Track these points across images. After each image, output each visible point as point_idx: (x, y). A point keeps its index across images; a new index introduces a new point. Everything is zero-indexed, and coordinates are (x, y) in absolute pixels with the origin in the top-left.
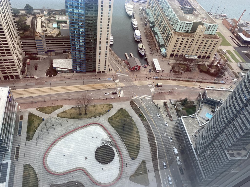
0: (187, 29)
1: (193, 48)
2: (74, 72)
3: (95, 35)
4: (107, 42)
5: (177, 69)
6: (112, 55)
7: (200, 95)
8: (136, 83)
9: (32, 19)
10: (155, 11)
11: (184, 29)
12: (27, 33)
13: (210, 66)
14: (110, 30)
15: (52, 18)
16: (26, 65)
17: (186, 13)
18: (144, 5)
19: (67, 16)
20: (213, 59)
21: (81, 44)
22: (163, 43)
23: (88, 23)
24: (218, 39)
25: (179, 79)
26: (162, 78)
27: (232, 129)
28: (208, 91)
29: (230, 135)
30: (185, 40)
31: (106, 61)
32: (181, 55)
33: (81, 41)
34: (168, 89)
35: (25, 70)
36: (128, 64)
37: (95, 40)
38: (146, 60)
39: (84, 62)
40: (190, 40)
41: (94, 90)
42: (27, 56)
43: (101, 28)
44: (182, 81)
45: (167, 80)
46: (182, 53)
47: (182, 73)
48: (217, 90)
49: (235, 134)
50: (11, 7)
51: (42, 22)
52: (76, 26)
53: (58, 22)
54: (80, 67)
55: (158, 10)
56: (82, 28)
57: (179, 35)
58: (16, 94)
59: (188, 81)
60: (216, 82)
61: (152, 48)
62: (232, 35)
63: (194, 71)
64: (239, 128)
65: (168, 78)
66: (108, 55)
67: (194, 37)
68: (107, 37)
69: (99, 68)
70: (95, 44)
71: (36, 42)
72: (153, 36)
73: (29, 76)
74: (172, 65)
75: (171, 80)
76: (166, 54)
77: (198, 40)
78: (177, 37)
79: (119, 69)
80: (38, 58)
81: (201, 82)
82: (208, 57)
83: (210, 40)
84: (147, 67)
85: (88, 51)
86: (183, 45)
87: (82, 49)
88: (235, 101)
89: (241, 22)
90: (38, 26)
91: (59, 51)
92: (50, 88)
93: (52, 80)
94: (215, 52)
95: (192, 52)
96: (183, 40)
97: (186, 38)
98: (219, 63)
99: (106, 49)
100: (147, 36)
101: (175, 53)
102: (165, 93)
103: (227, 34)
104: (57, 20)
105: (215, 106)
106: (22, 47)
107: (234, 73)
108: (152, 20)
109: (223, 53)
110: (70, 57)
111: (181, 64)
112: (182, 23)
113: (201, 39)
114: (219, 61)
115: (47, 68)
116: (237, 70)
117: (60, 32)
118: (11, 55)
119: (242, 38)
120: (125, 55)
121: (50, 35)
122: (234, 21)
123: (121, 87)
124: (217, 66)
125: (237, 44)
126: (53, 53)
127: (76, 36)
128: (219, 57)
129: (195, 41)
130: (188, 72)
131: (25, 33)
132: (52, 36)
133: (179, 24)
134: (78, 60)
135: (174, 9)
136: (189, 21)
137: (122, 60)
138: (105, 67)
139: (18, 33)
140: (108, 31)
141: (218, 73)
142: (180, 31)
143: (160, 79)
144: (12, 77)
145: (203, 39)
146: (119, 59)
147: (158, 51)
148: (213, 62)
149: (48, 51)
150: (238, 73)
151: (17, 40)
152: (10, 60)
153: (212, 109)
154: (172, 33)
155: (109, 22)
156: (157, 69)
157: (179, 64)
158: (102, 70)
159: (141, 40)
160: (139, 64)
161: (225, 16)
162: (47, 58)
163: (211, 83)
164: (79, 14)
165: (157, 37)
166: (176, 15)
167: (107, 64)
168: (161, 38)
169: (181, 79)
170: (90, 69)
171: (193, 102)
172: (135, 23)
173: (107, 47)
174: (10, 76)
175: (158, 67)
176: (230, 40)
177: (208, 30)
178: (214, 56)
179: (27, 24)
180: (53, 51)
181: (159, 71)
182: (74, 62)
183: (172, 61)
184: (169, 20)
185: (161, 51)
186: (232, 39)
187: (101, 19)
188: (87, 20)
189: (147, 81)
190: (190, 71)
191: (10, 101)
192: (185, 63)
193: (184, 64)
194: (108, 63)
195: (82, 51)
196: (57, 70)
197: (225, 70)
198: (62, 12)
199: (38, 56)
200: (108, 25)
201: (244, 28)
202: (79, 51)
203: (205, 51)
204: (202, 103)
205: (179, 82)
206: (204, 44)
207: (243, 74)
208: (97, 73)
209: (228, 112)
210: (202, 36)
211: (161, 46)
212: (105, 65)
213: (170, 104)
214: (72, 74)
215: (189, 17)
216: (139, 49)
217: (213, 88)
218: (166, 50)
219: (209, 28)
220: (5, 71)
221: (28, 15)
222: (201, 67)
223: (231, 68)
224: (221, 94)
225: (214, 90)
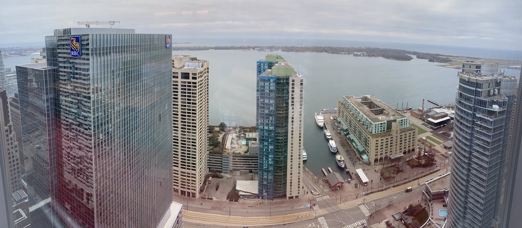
0: (383, 129)
1: (395, 147)
2: (259, 198)
3: (286, 151)
4: (300, 158)
5: (387, 175)
6: (307, 174)
7: (424, 193)
8: (343, 206)
9: (224, 136)
10: (346, 118)
11: (380, 130)
12: (217, 149)
13: (419, 158)
14: (302, 144)
15: (242, 135)
16: (207, 183)
17: (377, 114)
18: (334, 115)
19: (257, 134)
20: (418, 150)
21: (270, 163)
22: (363, 149)
23: (278, 139)
24: (414, 130)
25: (393, 185)
26: (373, 191)
27: (471, 214)
28: (429, 184)
29: (473, 222)
30: (385, 140)
31: (299, 182)
32: (386, 157)
33: (270, 159)
34: (385, 203)
35: (204, 188)
36: (327, 182)
37: (286, 157)
38: (348, 172)
39: (271, 185)
40: (390, 139)
41: (284, 225)
42: (210, 173)
43: (292, 144)
44: (398, 185)
45: (380, 191)
46: (386, 154)
47: (394, 177)
48: (437, 180)
49: (476, 218)
50: (208, 124)
51: (232, 139)
52: (266, 143)
53: (248, 139)
54: (267, 192)
55: (349, 117)
56: (271, 145)
57: (376, 137)
58: (186, 217)
59: (405, 183)
60: (432, 171)
61: (352, 158)
62: (423, 122)
63: (406, 169)
64: (476, 209)
65: (381, 189)
66: (301, 175)
67: (392, 135)
68: (300, 152)
69: (291, 191)
70: (286, 162)
71: (223, 159)
72: (350, 143)
73: (207, 197)
74: (379, 172)
75: (385, 190)
76: (369, 160)
77: (397, 137)
78: (375, 139)
79: (317, 192)
80: (222, 177)
81: (418, 178)
82: (413, 150)
83: (408, 133)
84: (352, 182)
85: (277, 171)
86: (384, 146)
87: (271, 168)
88: (457, 183)
89: (425, 109)
90: (228, 142)
91: (244, 171)
92: (228, 216)
93: (233, 206)
94: (417, 142)
95: (396, 150)
96: (382, 141)
97: (384, 138)
98: (425, 152)
99: (299, 167)
100: (343, 145)
101: (379, 157)
102: (383, 210)
103: (419, 123)
104: (247, 137)
105: (443, 198)
106: (208, 163)
107: (442, 155)
108: (345, 127)
109: (424, 140)
110: (256, 178)
111: (389, 167)
112: (376, 125)
113: (399, 135)
114: (425, 149)
115: (229, 189)
116: (444, 151)
117: (248, 149)
118: (195, 170)
119: (432, 122)
120: (322, 171)
121: (238, 152)
122: (419, 110)
123: (323, 216)
124: (425, 155)
125: (431, 128)
126: (238, 173)
127: (265, 153)
128: (423, 146)
129: (394, 139)
130: (400, 174)
131: (214, 149)
132: (239, 153)
133: (373, 126)
134: (265, 183)
135: (365, 113)
136: (382, 121)
137: (319, 179)
138: (299, 190)
139: (208, 148)
140: (300, 146)
141: (429, 162)
142: (377, 133)
143: (372, 193)
144: (189, 193)
145: (401, 134)
146: (315, 177)
147: (359, 160)
148: (420, 153)
149: (234, 170)
150: (446, 153)
151: (205, 155)
152: (192, 174)
153: (443, 203)
154: (369, 136)
155: (300, 137)
156: (364, 182)
157: (387, 168)
158: (294, 194)
159: (338, 151)
160: (341, 179)
161: (411, 109)
162: (231, 178)
163: (428, 175)
164: (269, 131)
165: (354, 145)
166: (368, 118)
167: (301, 186)
168: (358, 144)
169: (396, 184)
170: (279, 194)
171: (420, 205)
172: (328, 133)
173: (299, 164)
174: (188, 192)
175: (365, 179)
176: (424, 127)
177: (402, 125)
178: (418, 147)
179: (219, 140)
180: (239, 170)
181: (366, 183)
182: (261, 185)
183: (379, 167)
184: (363, 124)
185: (363, 159)
186: (425, 125)
187: (292, 134)
188: (278, 136)
189: (355, 201)
190: (402, 171)
191: (178, 223)
192: (393, 164)
193: (392, 166)
194: (302, 184)
195: (270, 171)
196: (240, 193)
197: (434, 156)
198: (253, 129)
199: (222, 174)
200: (300, 140)
201: (430, 114)
202: (268, 171)
203: (407, 146)
204: (430, 201)
205: (395, 188)
206: (403, 139)
207: (450, 153)
208: (288, 199)
209: (458, 198)
210: (399, 132)
211: (361, 153)
212: (299, 187)
213: (395, 222)
214: (257, 200)
215: (380, 117)
216: (338, 162)
217: (432, 179)
218: (368, 156)
219: (402, 123)
220: (185, 185)
221: (221, 132)
222: (411, 163)
223: (438, 152)
224: (443, 182)
225: (434, 181)
